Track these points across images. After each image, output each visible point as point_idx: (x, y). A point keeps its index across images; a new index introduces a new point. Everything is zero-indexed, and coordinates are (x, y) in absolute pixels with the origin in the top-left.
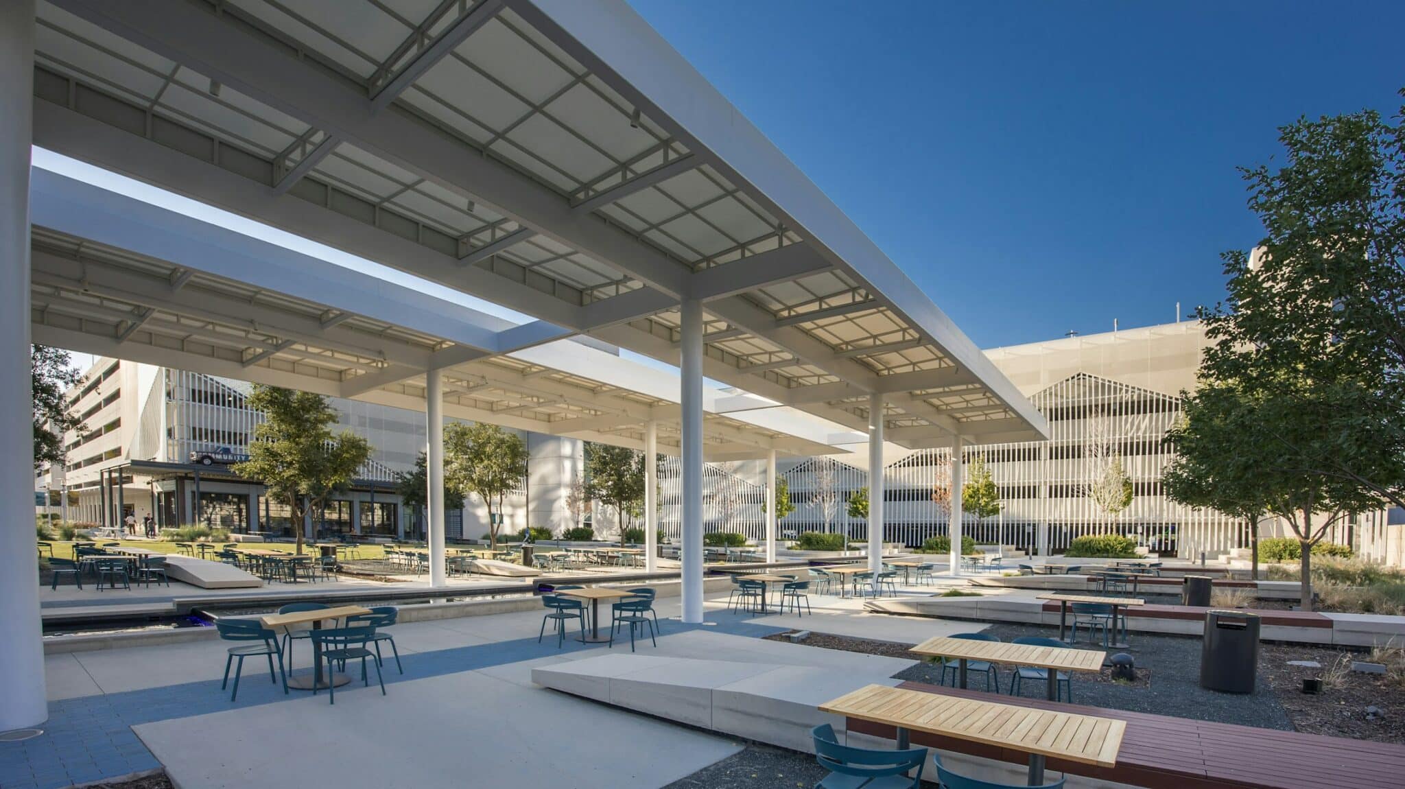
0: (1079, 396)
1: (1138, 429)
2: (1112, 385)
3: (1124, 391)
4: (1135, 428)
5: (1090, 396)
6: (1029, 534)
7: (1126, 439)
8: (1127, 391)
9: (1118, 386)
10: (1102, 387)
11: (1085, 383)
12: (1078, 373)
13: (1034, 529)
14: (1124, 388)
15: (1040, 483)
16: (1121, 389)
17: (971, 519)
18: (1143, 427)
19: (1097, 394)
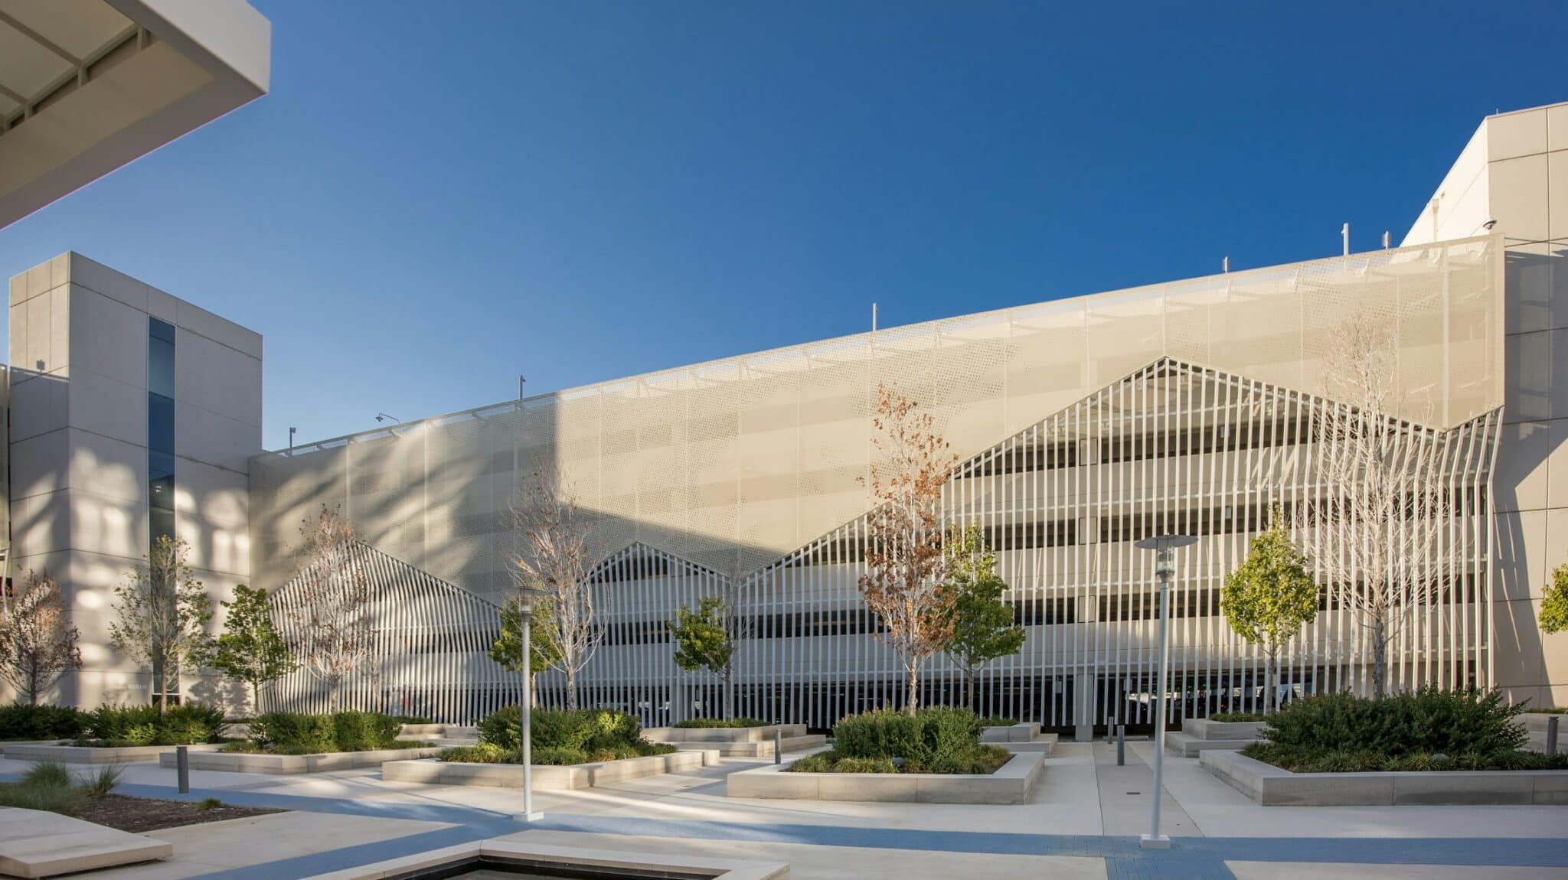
0: (1161, 408)
1: (1277, 474)
2: (1229, 383)
3: (1251, 395)
4: (1271, 472)
5: (1184, 406)
6: (1059, 696)
7: (1253, 496)
8: (1257, 396)
9: (1240, 386)
10: (1210, 389)
11: (1173, 383)
12: (1160, 358)
13: (1070, 684)
14: (1252, 389)
15: (1082, 590)
16: (1246, 392)
17: (952, 669)
18: (1285, 469)
19: (1196, 404)
